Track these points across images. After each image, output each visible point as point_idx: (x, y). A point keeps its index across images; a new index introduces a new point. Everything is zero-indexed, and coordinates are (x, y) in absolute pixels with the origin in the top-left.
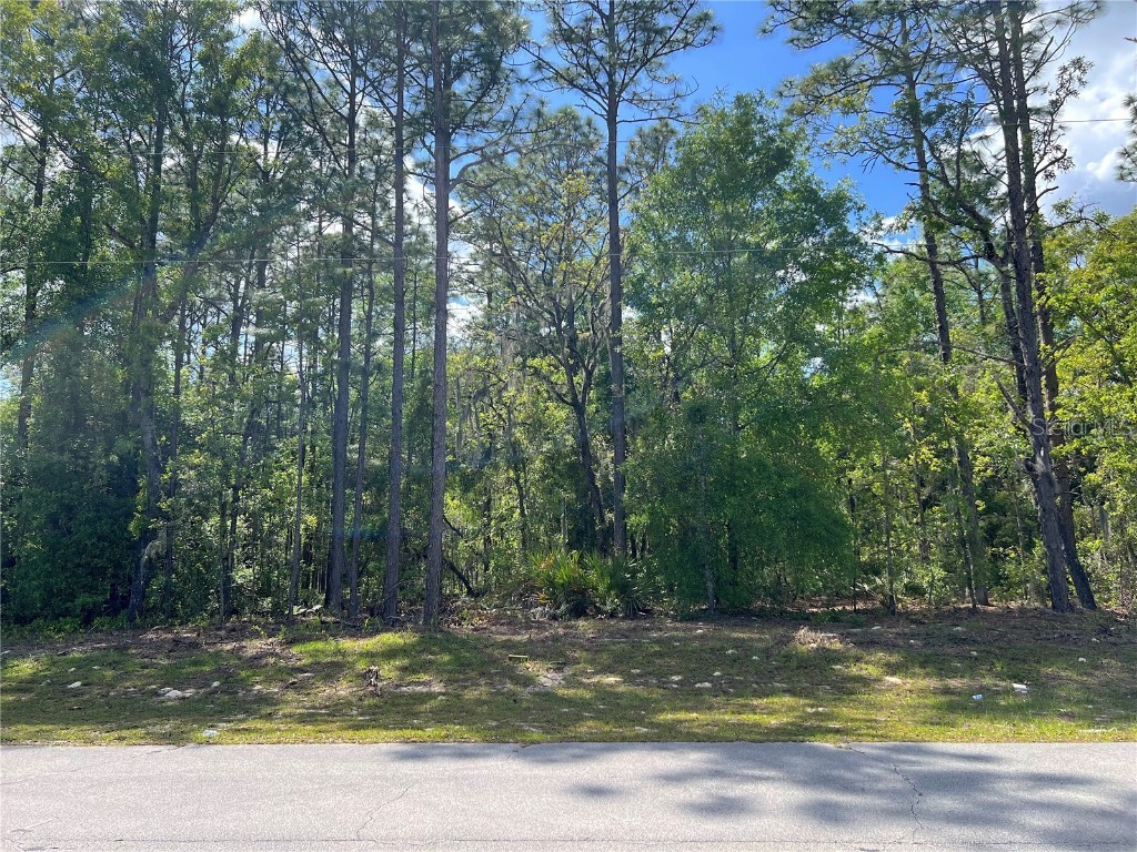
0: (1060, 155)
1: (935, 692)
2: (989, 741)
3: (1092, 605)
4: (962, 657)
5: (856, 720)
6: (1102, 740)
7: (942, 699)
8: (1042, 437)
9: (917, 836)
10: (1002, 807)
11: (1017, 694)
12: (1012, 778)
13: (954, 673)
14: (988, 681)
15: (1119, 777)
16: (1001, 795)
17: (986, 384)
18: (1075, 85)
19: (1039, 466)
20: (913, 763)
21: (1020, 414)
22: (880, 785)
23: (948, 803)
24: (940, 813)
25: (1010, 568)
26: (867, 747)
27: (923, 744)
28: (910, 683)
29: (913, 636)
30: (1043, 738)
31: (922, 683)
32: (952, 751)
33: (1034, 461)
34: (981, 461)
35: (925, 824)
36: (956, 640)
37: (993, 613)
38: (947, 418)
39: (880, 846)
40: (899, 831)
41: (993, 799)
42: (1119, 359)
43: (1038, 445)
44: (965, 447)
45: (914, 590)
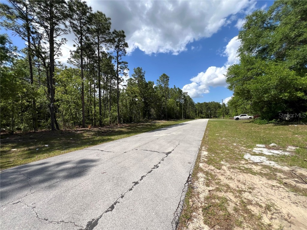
0: (60, 53)
1: (27, 150)
2: (44, 159)
3: (59, 129)
4: (33, 142)
5: (3, 163)
6: (66, 153)
7: (29, 151)
8: (53, 100)
9: (32, 191)
10: (52, 174)
11: (46, 147)
12: (52, 166)
13: (31, 145)
14: (40, 146)
15: (72, 159)
16: (51, 171)
17: (41, 89)
18: (64, 43)
19: (51, 106)
20: (25, 170)
21: (48, 96)
22: (16, 180)
23: (39, 178)
24: (37, 182)
25: (42, 124)
26: (9, 170)
27: (26, 164)
28: (19, 150)
29: (20, 139)
30: (55, 155)
31: (23, 149)
32: (35, 164)
33: (50, 105)
34: (37, 104)
35: (33, 186)
36: (31, 138)
37: (39, 132)
38: (32, 95)
39: (20, 200)
40: (26, 192)
41: (49, 173)
42: (66, 90)
43: (51, 102)
44: (35, 101)
45: (19, 129)
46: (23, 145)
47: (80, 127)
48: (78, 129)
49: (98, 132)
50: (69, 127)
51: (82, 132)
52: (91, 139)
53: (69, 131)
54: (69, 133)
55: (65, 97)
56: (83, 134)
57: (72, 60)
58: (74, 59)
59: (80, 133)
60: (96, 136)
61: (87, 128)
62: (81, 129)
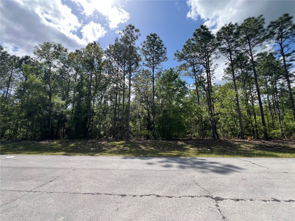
0: (214, 77)
1: (197, 150)
2: (204, 157)
3: (219, 138)
4: (201, 146)
5: (186, 154)
7: (198, 151)
8: (212, 115)
10: (206, 166)
11: (208, 151)
12: (207, 162)
13: (200, 148)
14: (204, 149)
16: (206, 165)
17: (204, 108)
18: (216, 67)
19: (212, 119)
20: (194, 160)
21: (209, 112)
22: (189, 163)
23: (199, 166)
25: (208, 133)
26: (188, 158)
27: (195, 158)
28: (193, 149)
29: (194, 143)
31: (195, 149)
32: (199, 159)
34: (204, 118)
35: (196, 169)
36: (200, 143)
37: (205, 139)
38: (199, 112)
39: (189, 172)
40: (192, 169)
41: (205, 165)
42: (222, 105)
43: (211, 116)
44: (202, 116)
45: (194, 136)
46: (195, 147)
47: (239, 138)
48: (236, 140)
49: (260, 145)
50: (227, 137)
51: (240, 143)
52: (249, 151)
53: (227, 141)
54: (227, 143)
55: (222, 111)
56: (240, 145)
57: (227, 76)
58: (228, 75)
59: (238, 144)
60: (257, 149)
61: (246, 140)
62: (239, 140)
